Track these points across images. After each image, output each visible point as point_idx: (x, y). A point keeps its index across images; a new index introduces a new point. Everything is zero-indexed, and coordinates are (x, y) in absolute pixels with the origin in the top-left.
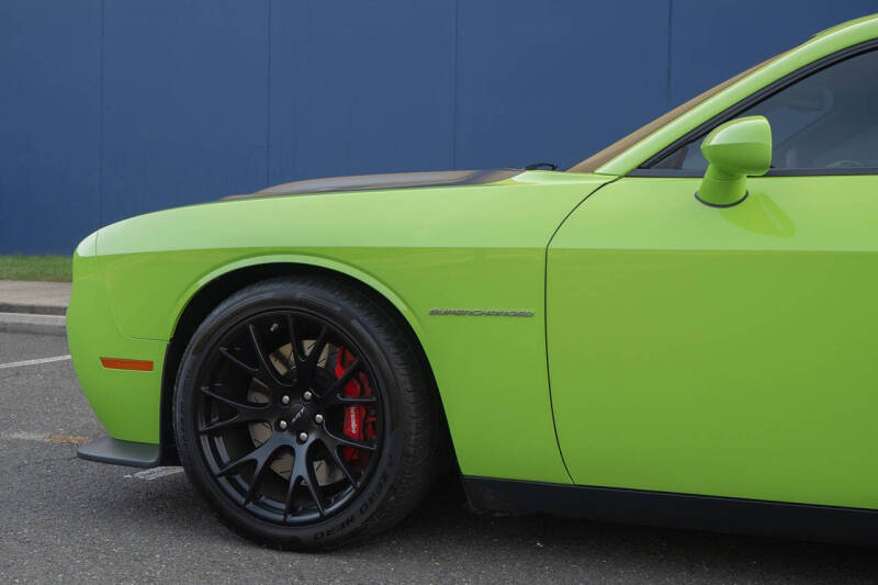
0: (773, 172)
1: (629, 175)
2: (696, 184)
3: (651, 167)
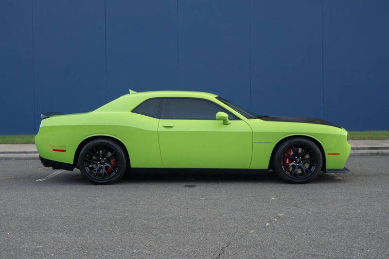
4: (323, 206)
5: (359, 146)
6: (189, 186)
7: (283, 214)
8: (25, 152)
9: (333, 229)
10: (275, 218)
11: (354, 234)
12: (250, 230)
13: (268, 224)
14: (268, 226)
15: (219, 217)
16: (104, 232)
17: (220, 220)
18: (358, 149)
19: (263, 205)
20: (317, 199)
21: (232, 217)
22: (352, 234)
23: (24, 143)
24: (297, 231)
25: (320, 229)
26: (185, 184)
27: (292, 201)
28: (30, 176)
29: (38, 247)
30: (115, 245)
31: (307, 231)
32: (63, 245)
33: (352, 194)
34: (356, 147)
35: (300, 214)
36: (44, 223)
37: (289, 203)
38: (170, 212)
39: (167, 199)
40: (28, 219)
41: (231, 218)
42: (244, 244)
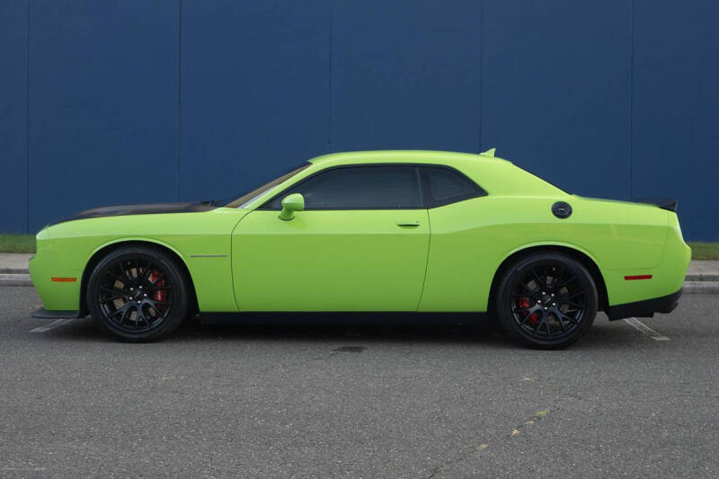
0: (306, 209)
1: (256, 209)
2: (279, 213)
3: (263, 207)
4: (631, 397)
5: (703, 274)
6: (351, 349)
7: (547, 410)
8: (8, 271)
9: (651, 446)
10: (530, 419)
11: (695, 456)
12: (479, 444)
13: (515, 432)
14: (516, 436)
15: (414, 415)
16: (174, 442)
17: (416, 422)
18: (702, 279)
19: (507, 393)
20: (618, 383)
21: (440, 415)
22: (692, 456)
23: (5, 252)
24: (576, 447)
25: (625, 444)
26: (343, 345)
27: (565, 384)
28: (19, 321)
29: (37, 469)
30: (198, 470)
31: (599, 449)
32: (89, 466)
33: (690, 372)
34: (698, 274)
35: (583, 413)
36: (49, 419)
37: (560, 390)
38: (310, 401)
39: (306, 375)
40: (16, 412)
41: (439, 419)
42: (467, 473)
